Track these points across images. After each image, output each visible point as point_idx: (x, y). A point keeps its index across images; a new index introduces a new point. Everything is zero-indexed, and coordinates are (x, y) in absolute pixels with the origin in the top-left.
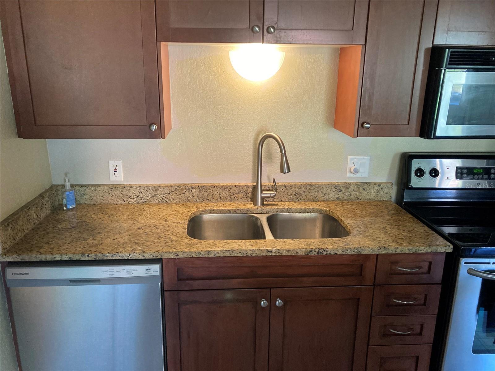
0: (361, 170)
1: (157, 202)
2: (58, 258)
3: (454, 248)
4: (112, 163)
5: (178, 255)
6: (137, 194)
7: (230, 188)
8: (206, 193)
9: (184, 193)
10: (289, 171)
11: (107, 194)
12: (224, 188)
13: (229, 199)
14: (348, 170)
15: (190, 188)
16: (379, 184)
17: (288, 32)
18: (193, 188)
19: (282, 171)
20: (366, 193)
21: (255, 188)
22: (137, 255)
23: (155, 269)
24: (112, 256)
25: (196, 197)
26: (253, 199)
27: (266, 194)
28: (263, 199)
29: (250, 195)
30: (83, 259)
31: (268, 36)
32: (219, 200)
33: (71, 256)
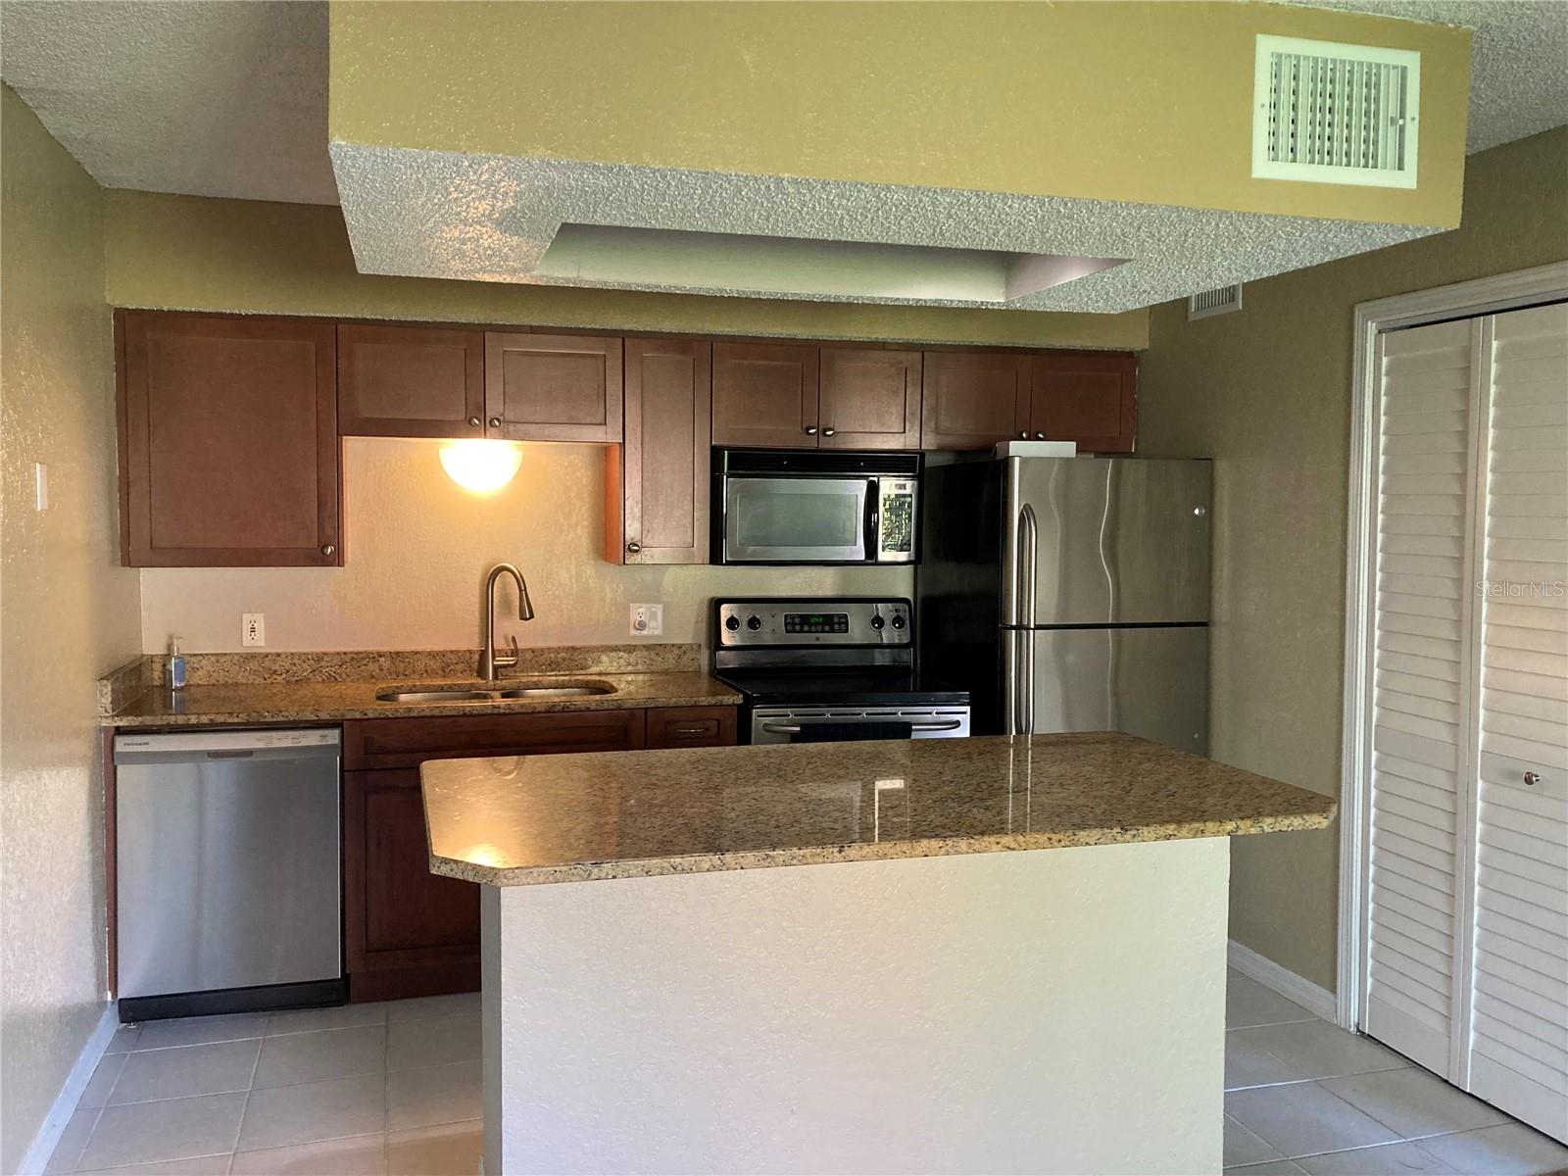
0: (653, 624)
1: (320, 679)
2: (193, 720)
3: (744, 699)
4: (246, 617)
5: (365, 714)
6: (287, 668)
7: (444, 656)
8: (402, 665)
9: (366, 665)
10: (532, 616)
11: (238, 667)
12: (432, 655)
13: (441, 672)
14: (632, 625)
15: (376, 655)
16: (680, 647)
17: (519, 425)
18: (380, 656)
19: (523, 618)
20: (660, 659)
21: (483, 654)
22: (308, 714)
23: (333, 737)
24: (273, 716)
25: (385, 672)
26: (481, 672)
27: (501, 661)
28: (496, 668)
29: (475, 666)
30: (229, 721)
31: (491, 430)
32: (425, 675)
33: (212, 717)
